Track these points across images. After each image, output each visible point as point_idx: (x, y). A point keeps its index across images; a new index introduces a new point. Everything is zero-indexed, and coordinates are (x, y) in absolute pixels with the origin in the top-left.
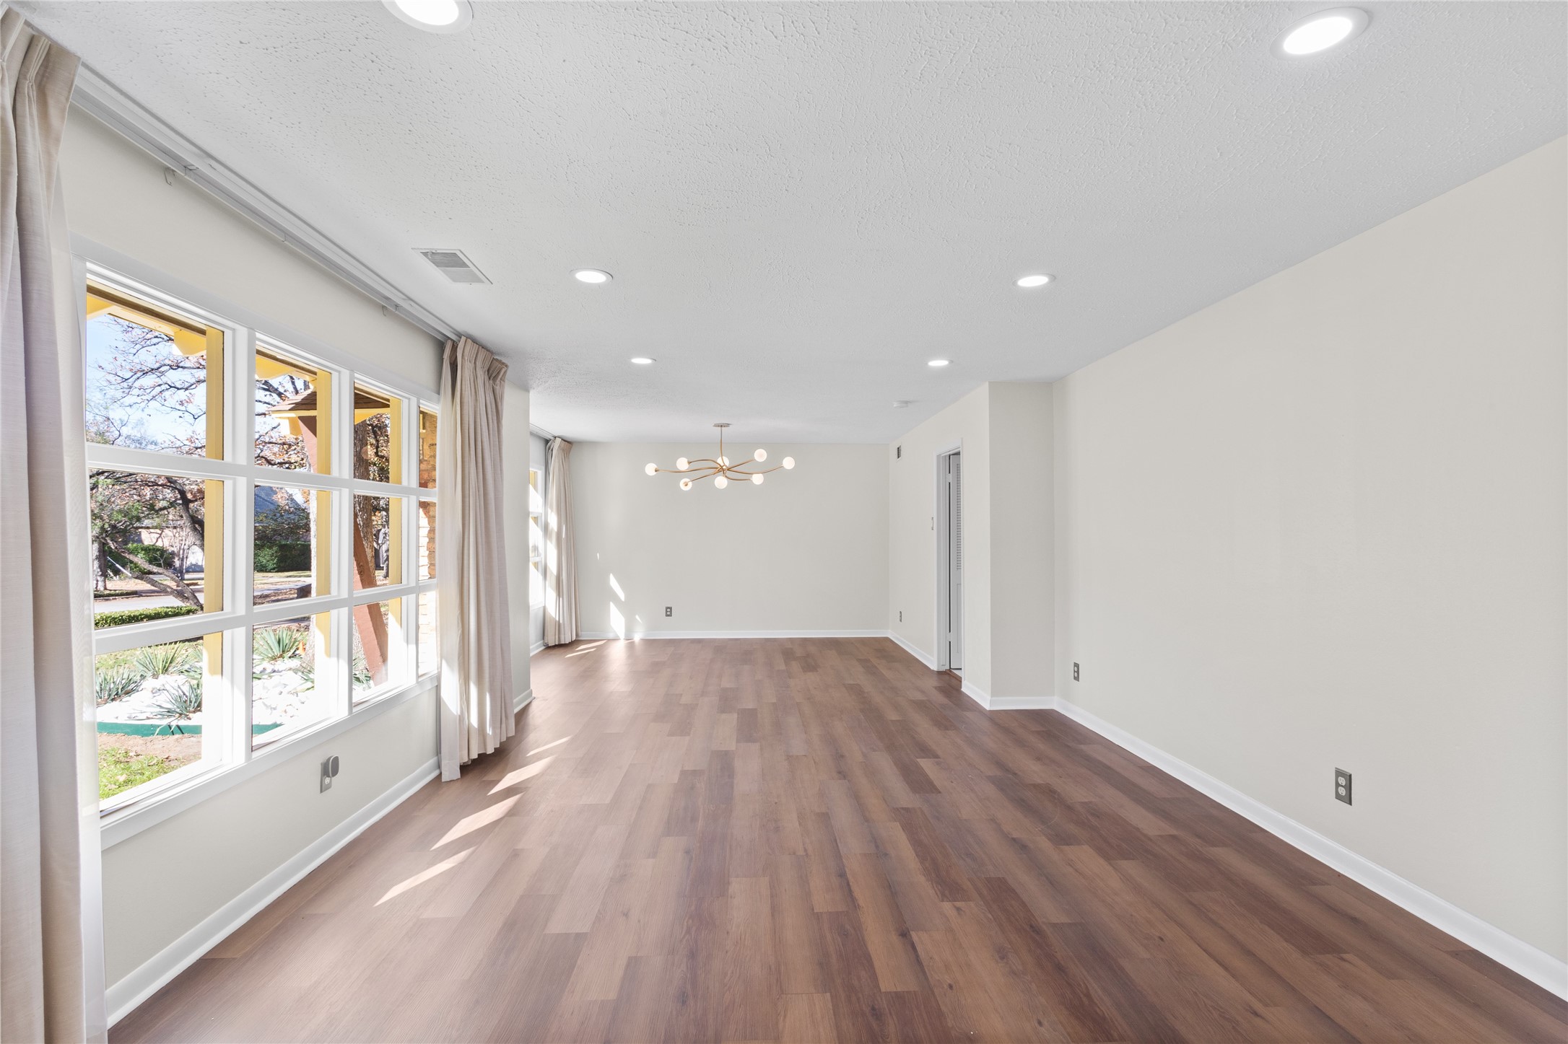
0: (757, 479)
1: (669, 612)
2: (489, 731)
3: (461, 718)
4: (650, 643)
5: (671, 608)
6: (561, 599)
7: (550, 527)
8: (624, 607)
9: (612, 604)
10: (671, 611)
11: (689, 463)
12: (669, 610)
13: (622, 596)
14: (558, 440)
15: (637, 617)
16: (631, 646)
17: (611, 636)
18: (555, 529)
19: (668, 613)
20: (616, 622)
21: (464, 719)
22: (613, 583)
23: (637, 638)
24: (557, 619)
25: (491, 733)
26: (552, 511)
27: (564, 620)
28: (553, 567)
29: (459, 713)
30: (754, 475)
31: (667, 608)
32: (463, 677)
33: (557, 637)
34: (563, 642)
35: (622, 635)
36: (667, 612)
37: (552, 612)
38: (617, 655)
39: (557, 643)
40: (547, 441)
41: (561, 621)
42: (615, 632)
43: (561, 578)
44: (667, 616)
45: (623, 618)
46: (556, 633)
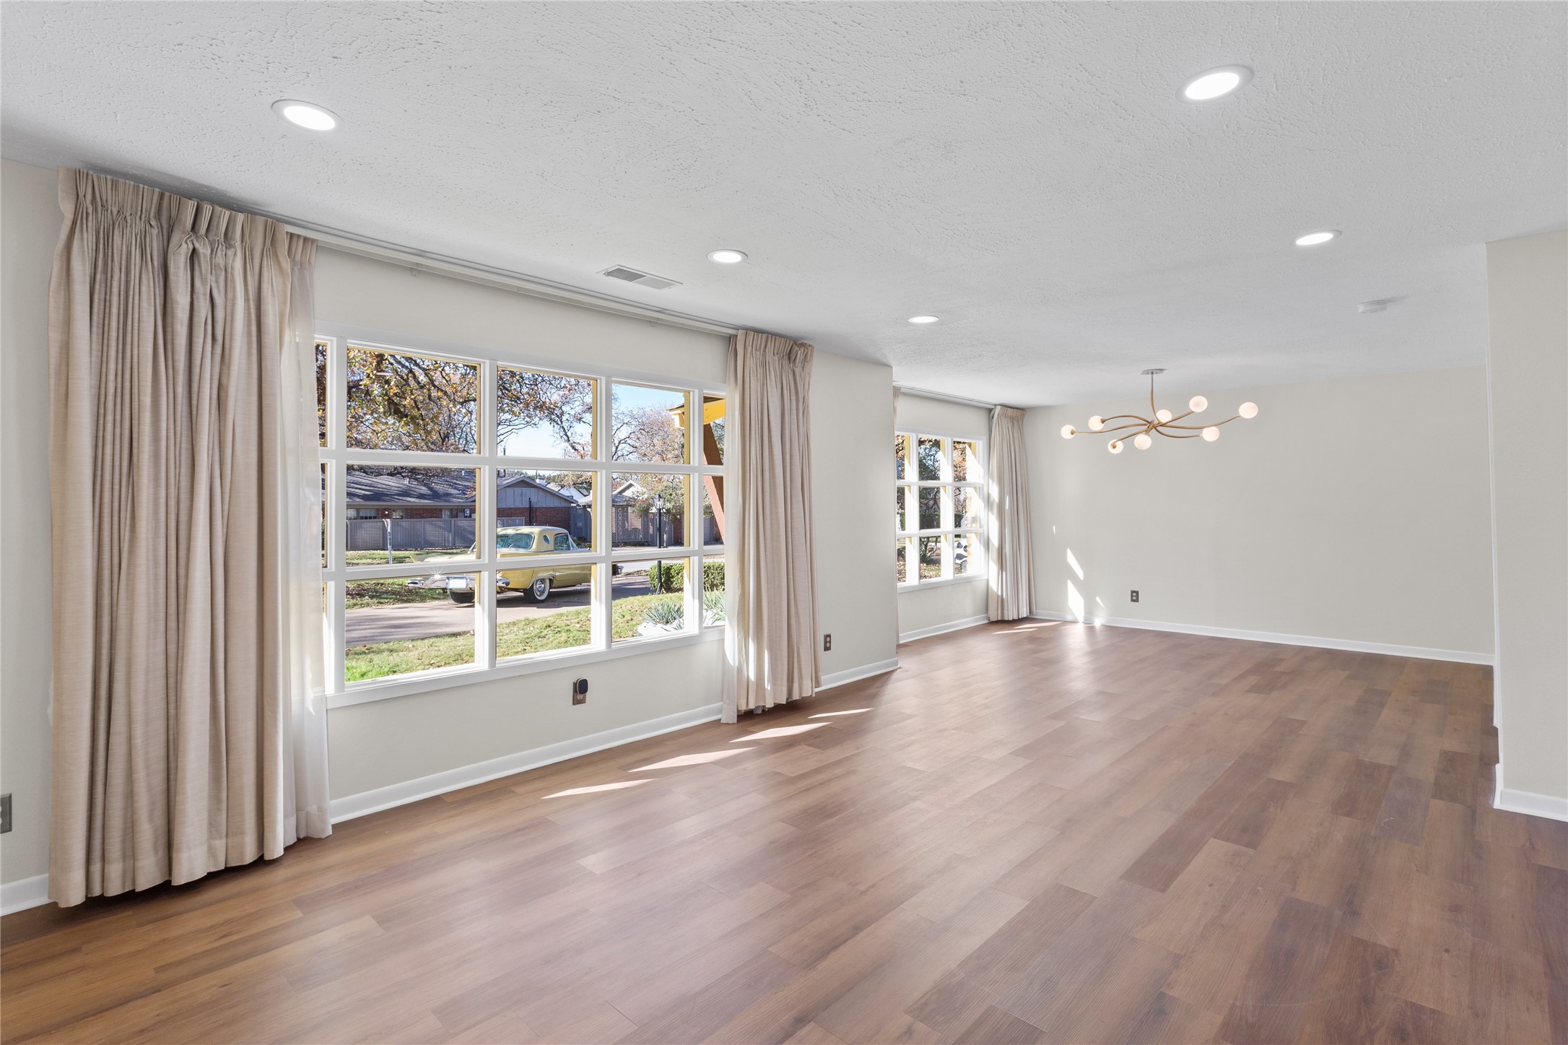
0: (1210, 434)
1: (1135, 596)
2: (768, 686)
3: (740, 670)
4: (1110, 629)
5: (1137, 593)
6: (1004, 573)
7: (992, 499)
8: (1081, 586)
9: (1070, 583)
10: (1137, 596)
11: (1103, 421)
12: (1134, 594)
13: (1080, 573)
14: (999, 408)
15: (1098, 599)
16: (1091, 629)
17: (1069, 618)
18: (997, 500)
19: (1134, 598)
20: (1075, 603)
21: (742, 671)
22: (1071, 559)
23: (1098, 623)
24: (1000, 594)
25: (769, 689)
26: (993, 481)
27: (1008, 595)
28: (995, 541)
29: (737, 664)
30: (1205, 430)
31: (1132, 592)
32: (742, 633)
33: (999, 612)
34: (1006, 619)
35: (1081, 619)
36: (1132, 596)
37: (994, 586)
38: (1075, 638)
39: (999, 619)
40: (990, 410)
41: (1004, 597)
42: (1073, 614)
43: (1004, 552)
44: (1132, 600)
45: (1082, 599)
46: (1000, 608)
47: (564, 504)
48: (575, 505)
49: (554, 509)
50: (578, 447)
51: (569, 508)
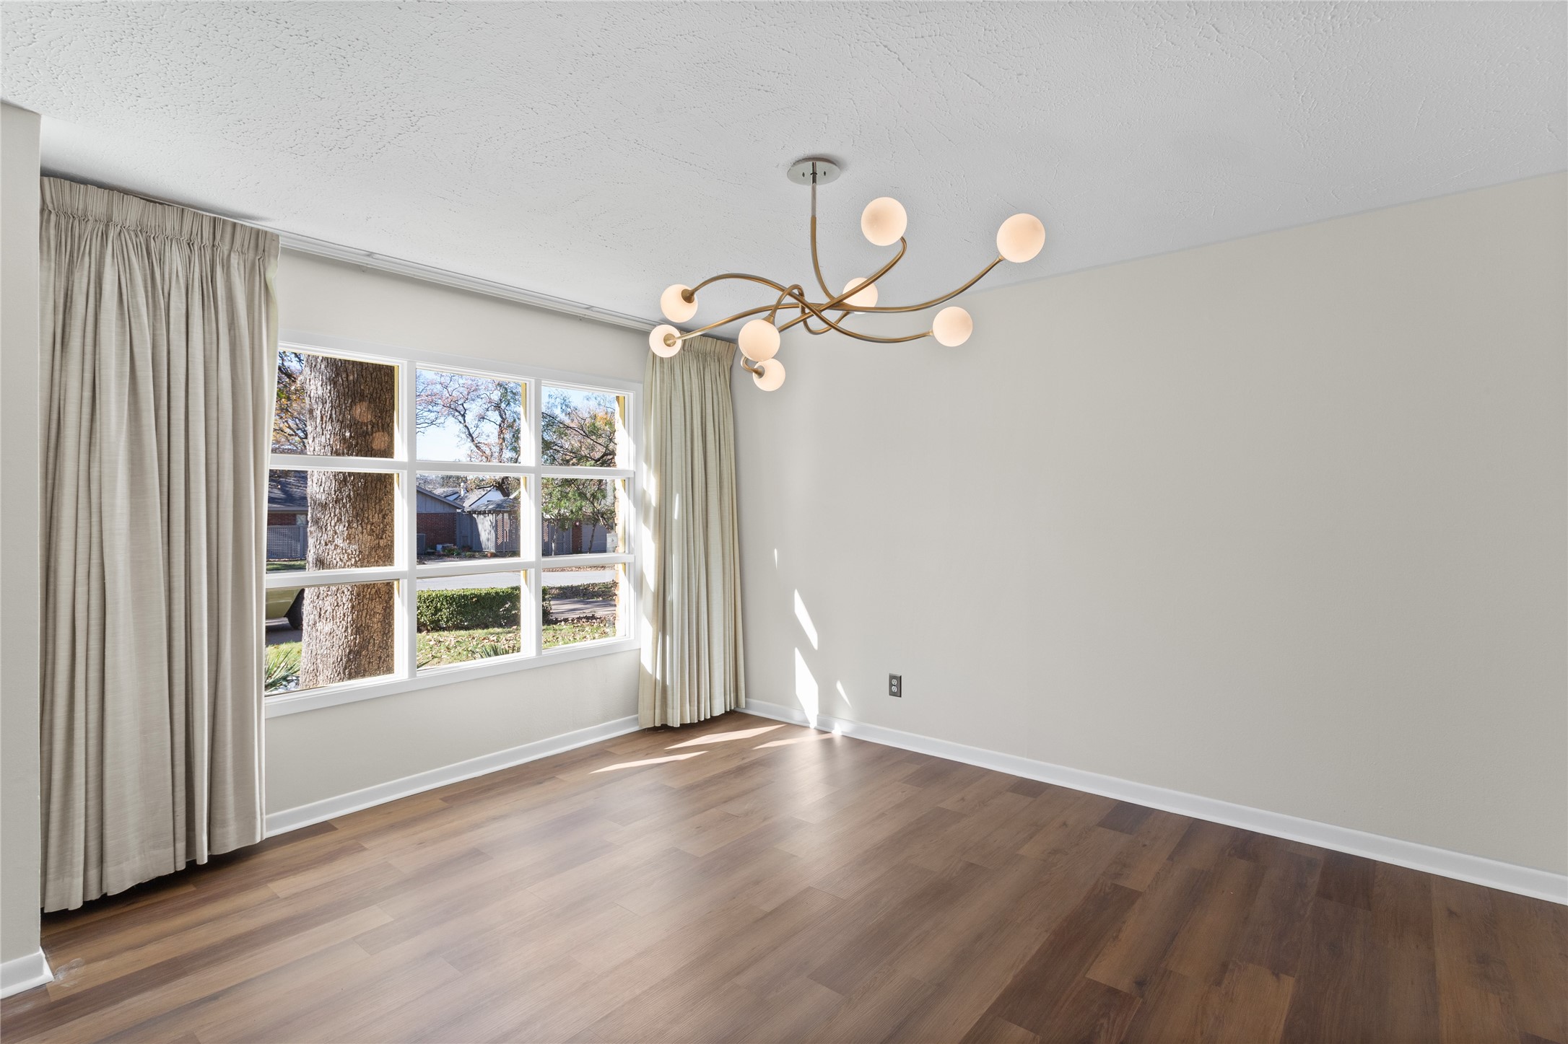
1: (896, 686)
4: (855, 743)
5: (899, 679)
6: (668, 638)
8: (815, 661)
9: (798, 656)
10: (899, 686)
12: (895, 682)
13: (813, 639)
15: (839, 686)
16: (828, 744)
17: (796, 718)
18: (656, 500)
19: (895, 689)
20: (804, 689)
22: (800, 608)
23: (839, 730)
24: (659, 677)
27: (674, 679)
28: (651, 580)
31: (892, 677)
33: (658, 711)
34: (671, 724)
35: (813, 723)
36: (891, 685)
37: (647, 663)
38: (804, 757)
39: (658, 724)
41: (668, 683)
42: (802, 711)
43: (668, 599)
44: (892, 694)
45: (817, 686)
46: (658, 704)
47: (448, 510)
48: (459, 511)
49: (436, 515)
50: (484, 447)
51: (454, 514)
